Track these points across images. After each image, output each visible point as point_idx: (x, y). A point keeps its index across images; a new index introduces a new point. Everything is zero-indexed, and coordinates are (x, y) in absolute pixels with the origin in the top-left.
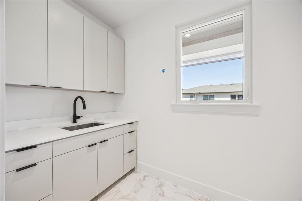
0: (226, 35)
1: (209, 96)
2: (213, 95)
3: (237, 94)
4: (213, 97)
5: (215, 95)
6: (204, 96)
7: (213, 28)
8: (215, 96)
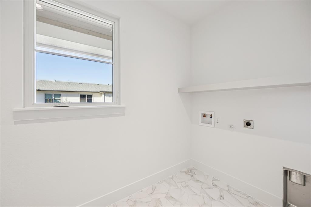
0: (88, 33)
1: (53, 95)
2: (60, 93)
3: (86, 94)
4: (60, 95)
5: (62, 93)
6: (46, 94)
7: (76, 18)
8: (62, 95)
